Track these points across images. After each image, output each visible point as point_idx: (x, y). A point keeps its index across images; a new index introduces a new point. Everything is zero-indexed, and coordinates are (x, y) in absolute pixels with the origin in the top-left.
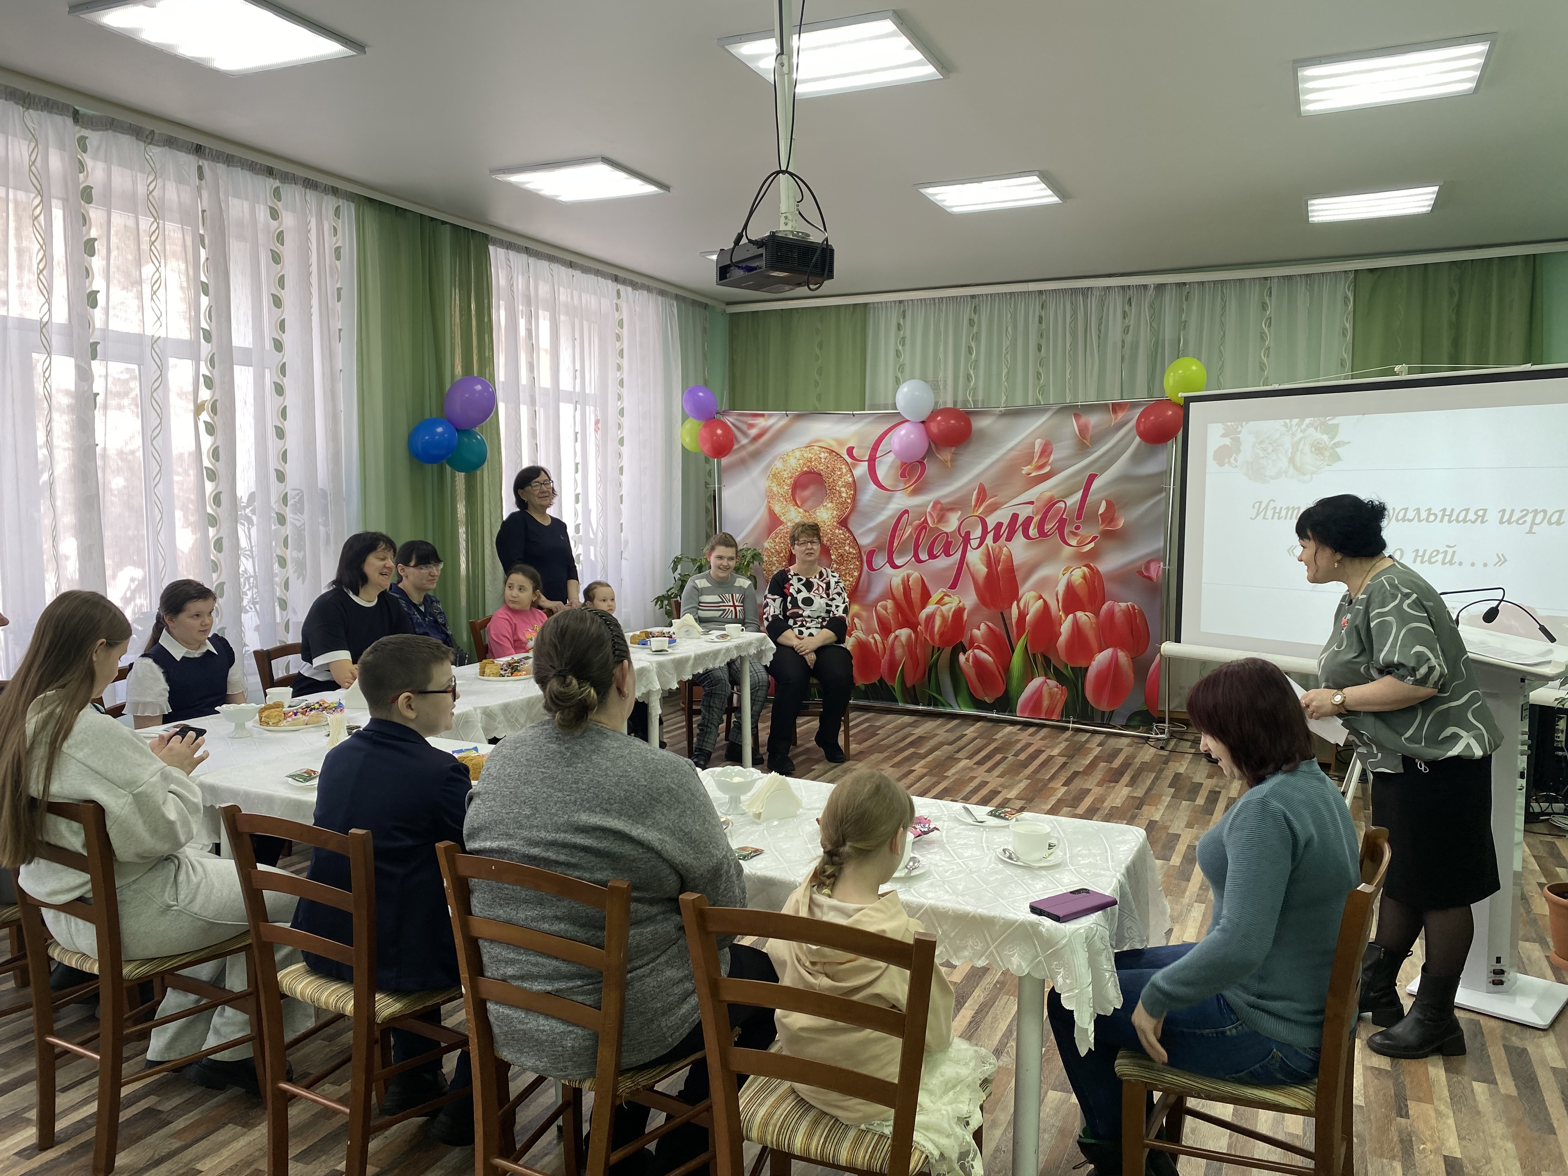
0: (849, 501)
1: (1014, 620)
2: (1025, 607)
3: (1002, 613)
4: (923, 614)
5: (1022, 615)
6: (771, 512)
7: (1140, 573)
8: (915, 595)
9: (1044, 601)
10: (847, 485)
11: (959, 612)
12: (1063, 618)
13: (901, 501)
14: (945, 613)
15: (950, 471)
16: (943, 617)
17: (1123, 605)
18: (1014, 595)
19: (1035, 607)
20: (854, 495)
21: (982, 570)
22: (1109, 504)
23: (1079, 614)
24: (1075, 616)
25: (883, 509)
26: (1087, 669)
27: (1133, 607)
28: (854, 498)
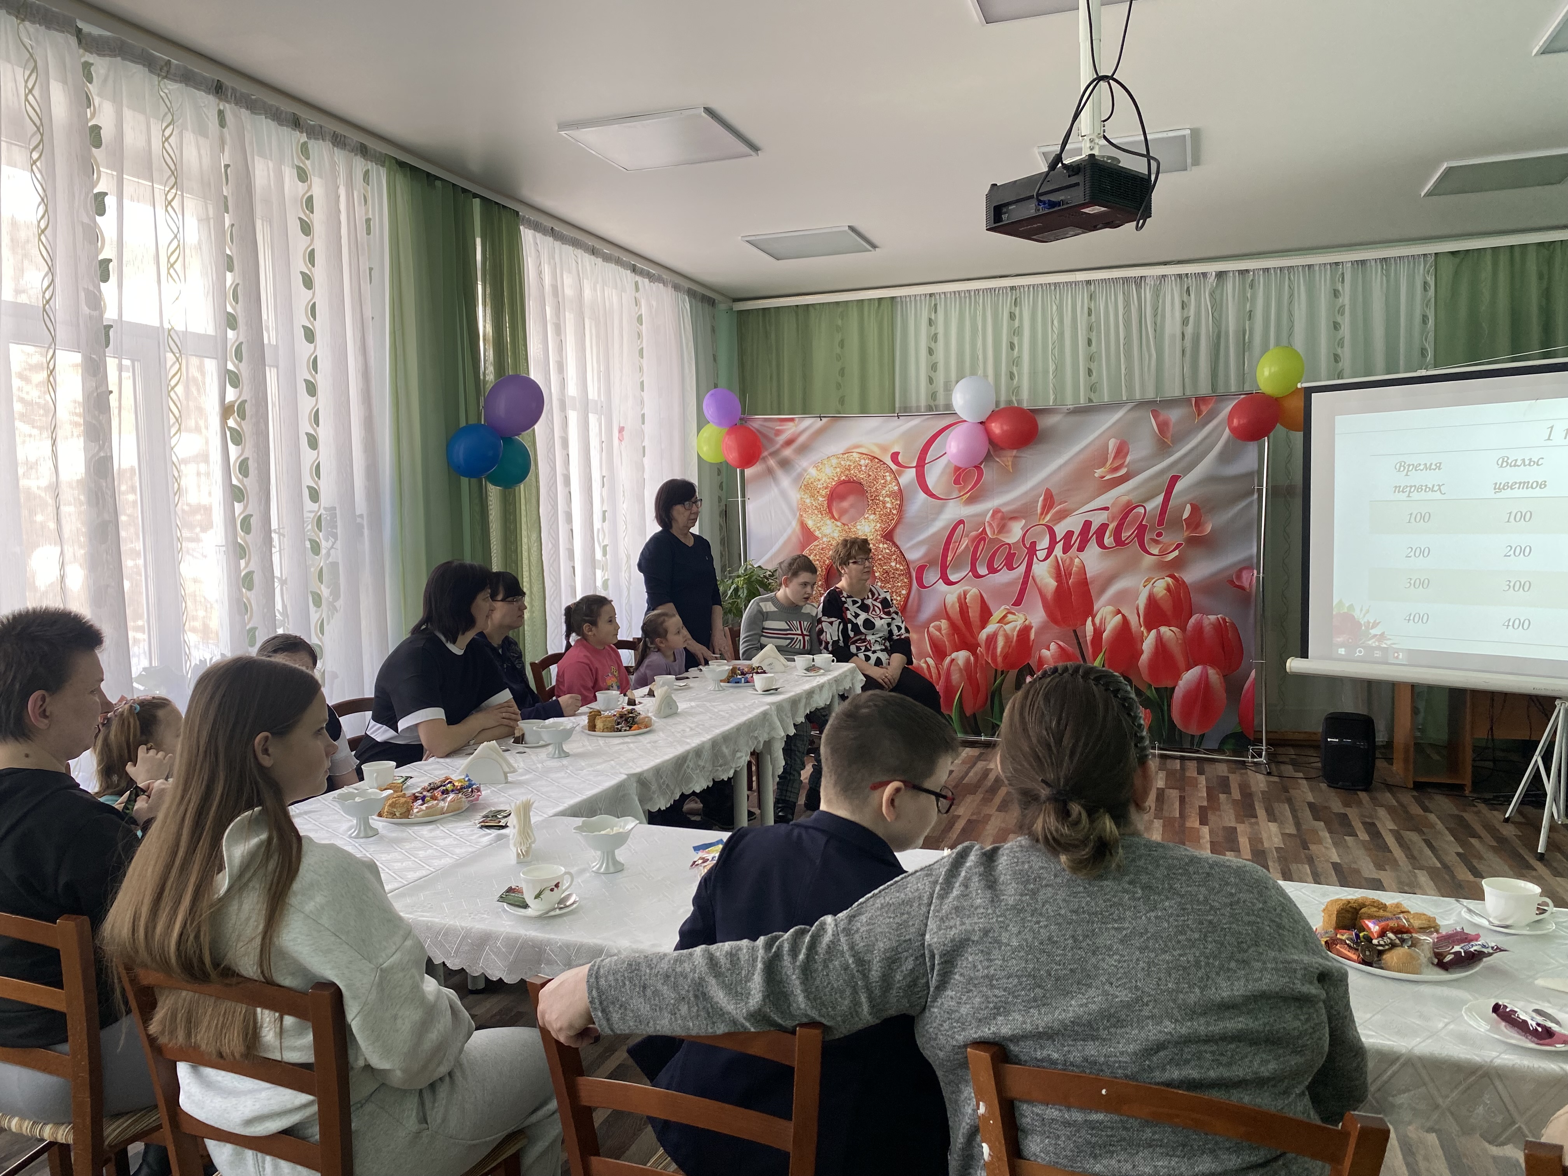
0: (895, 512)
1: (1089, 638)
2: (1101, 623)
3: (1075, 631)
4: (984, 635)
5: (1098, 633)
6: (804, 526)
7: (1231, 582)
8: (974, 613)
9: (1123, 615)
10: (892, 494)
11: (1025, 631)
12: (1145, 634)
13: (954, 511)
14: (1009, 632)
15: (1012, 475)
16: (1007, 637)
17: (1212, 618)
18: (1088, 610)
19: (1112, 624)
20: (901, 506)
21: (1050, 584)
22: (1194, 508)
23: (1164, 629)
24: (1159, 632)
25: (934, 520)
26: (1174, 688)
27: (1224, 620)
28: (901, 509)
